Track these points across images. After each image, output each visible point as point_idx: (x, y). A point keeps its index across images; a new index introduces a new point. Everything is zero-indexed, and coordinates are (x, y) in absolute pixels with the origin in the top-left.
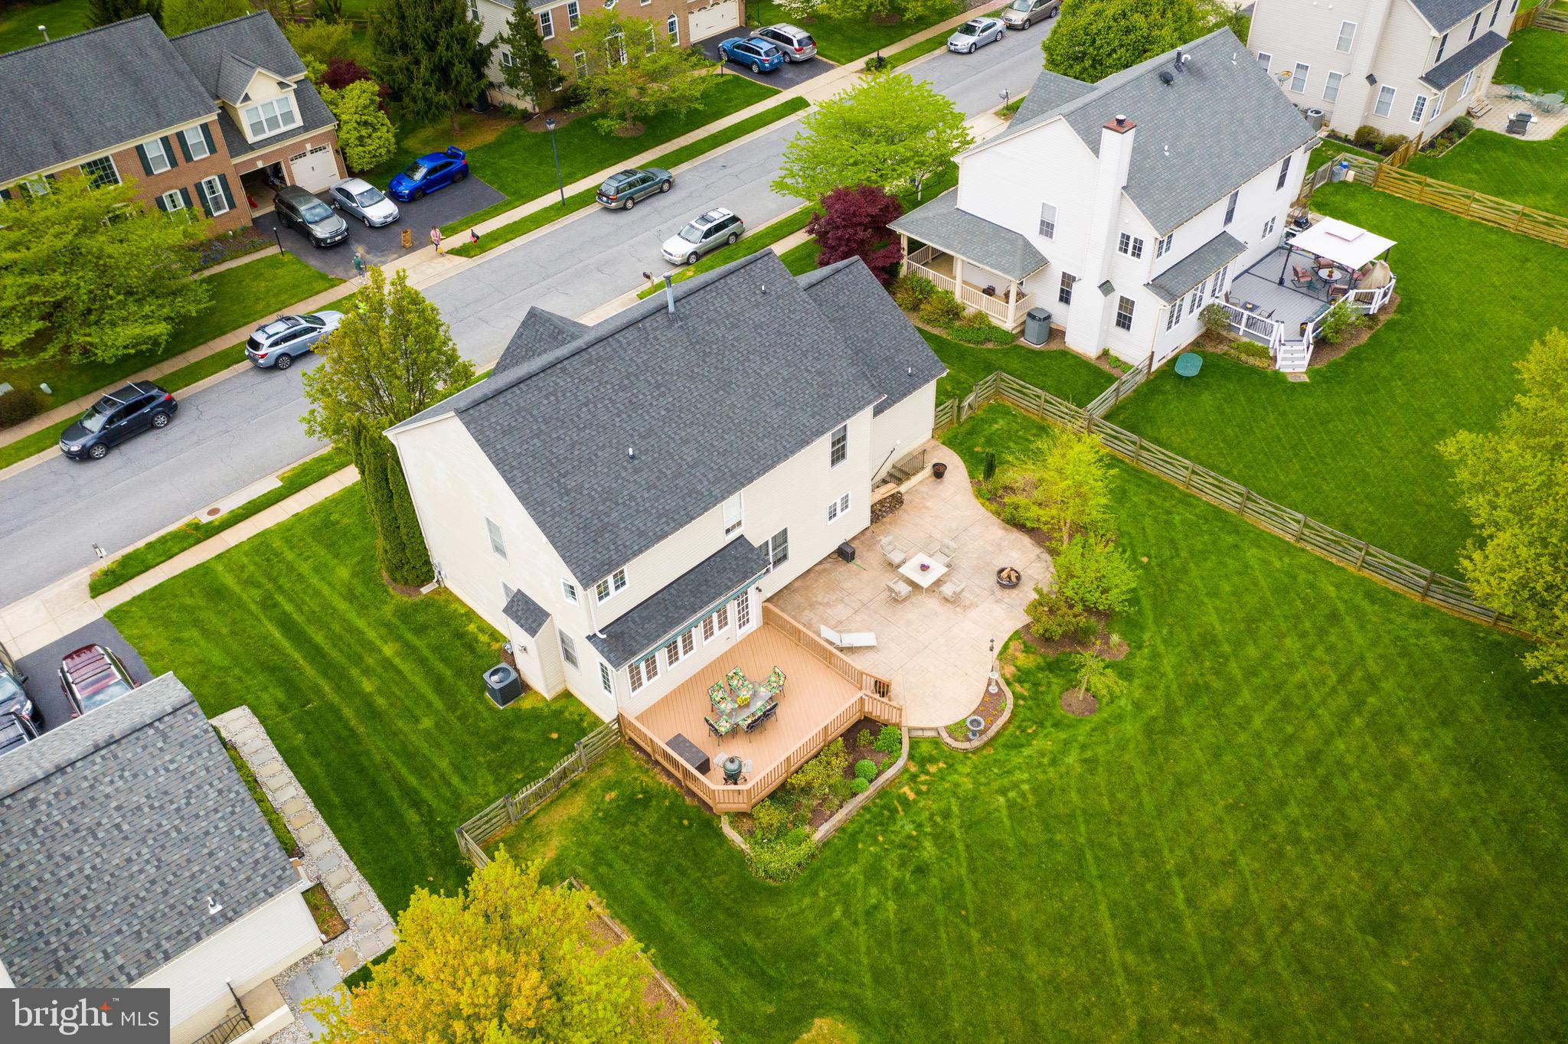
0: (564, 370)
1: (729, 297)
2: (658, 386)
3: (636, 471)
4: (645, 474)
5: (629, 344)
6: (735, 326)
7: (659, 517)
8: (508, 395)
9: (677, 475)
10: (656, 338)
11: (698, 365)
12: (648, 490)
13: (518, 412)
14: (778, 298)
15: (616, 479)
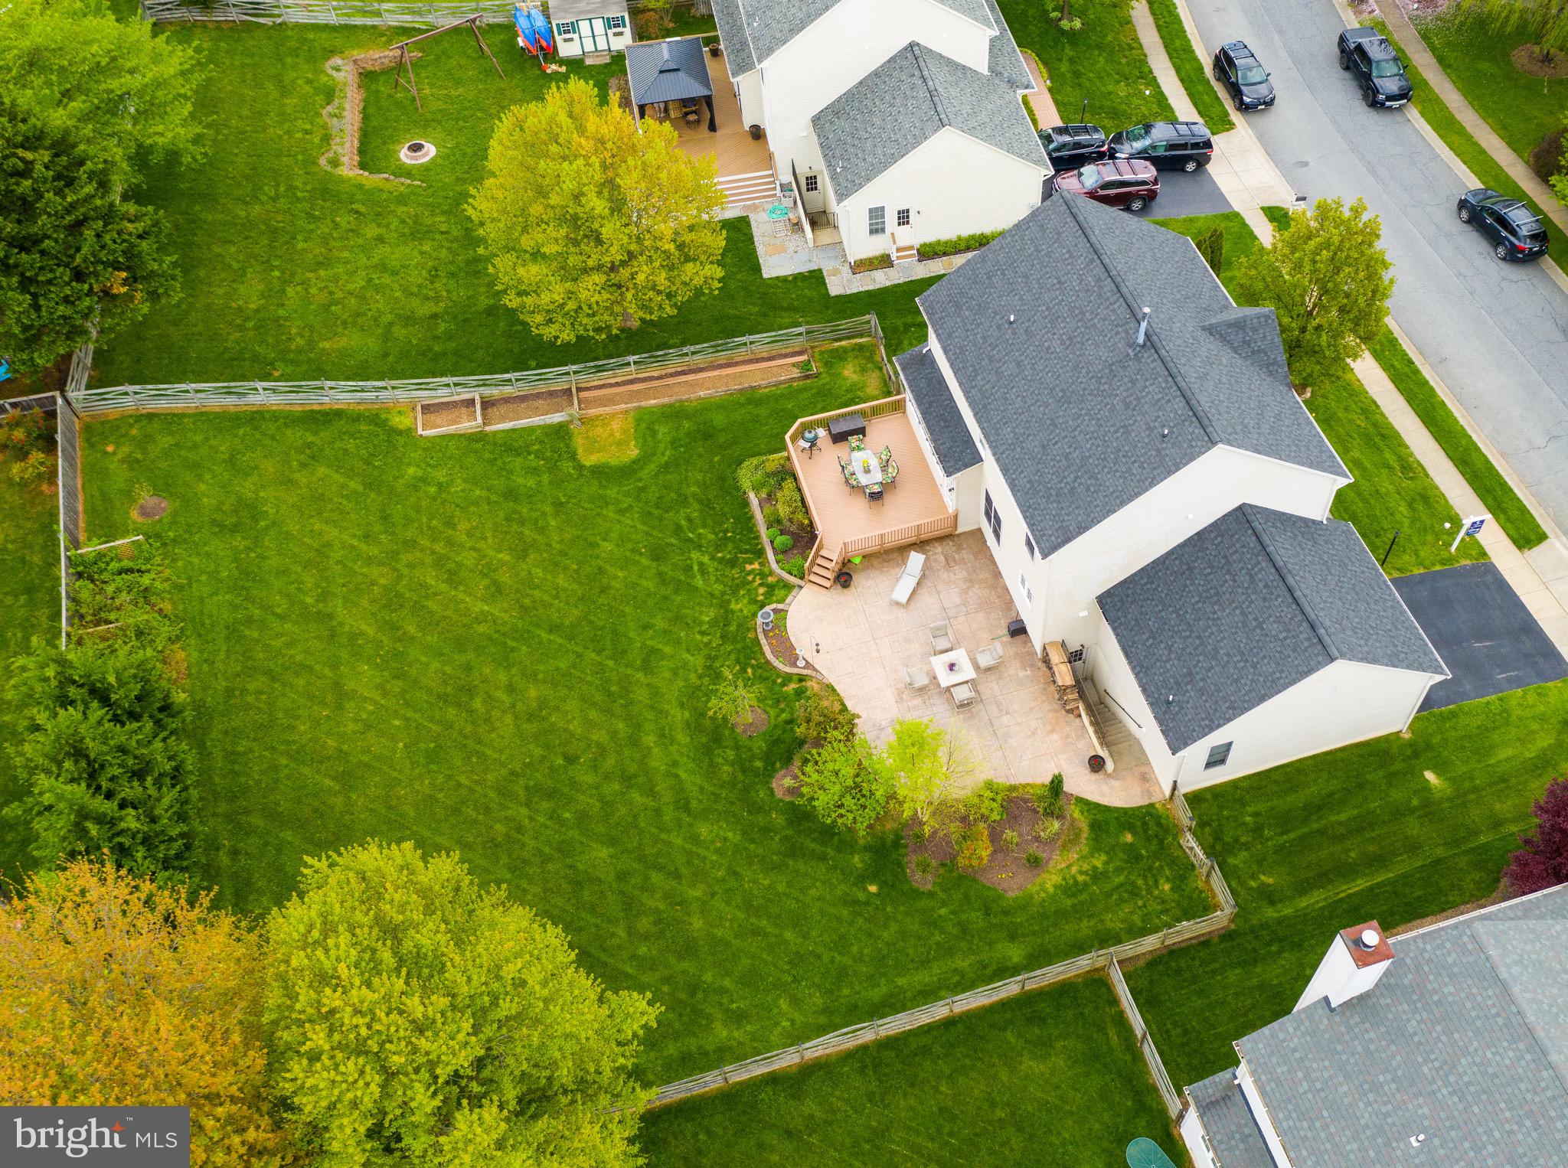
0: (1092, 261)
1: (1159, 400)
2: (1070, 339)
3: (999, 327)
4: (996, 333)
5: (1114, 310)
6: (1127, 405)
7: (961, 348)
8: (1073, 224)
9: (991, 359)
10: (1118, 333)
11: (1089, 372)
12: (983, 338)
13: (1059, 234)
14: (1158, 451)
15: (996, 313)
